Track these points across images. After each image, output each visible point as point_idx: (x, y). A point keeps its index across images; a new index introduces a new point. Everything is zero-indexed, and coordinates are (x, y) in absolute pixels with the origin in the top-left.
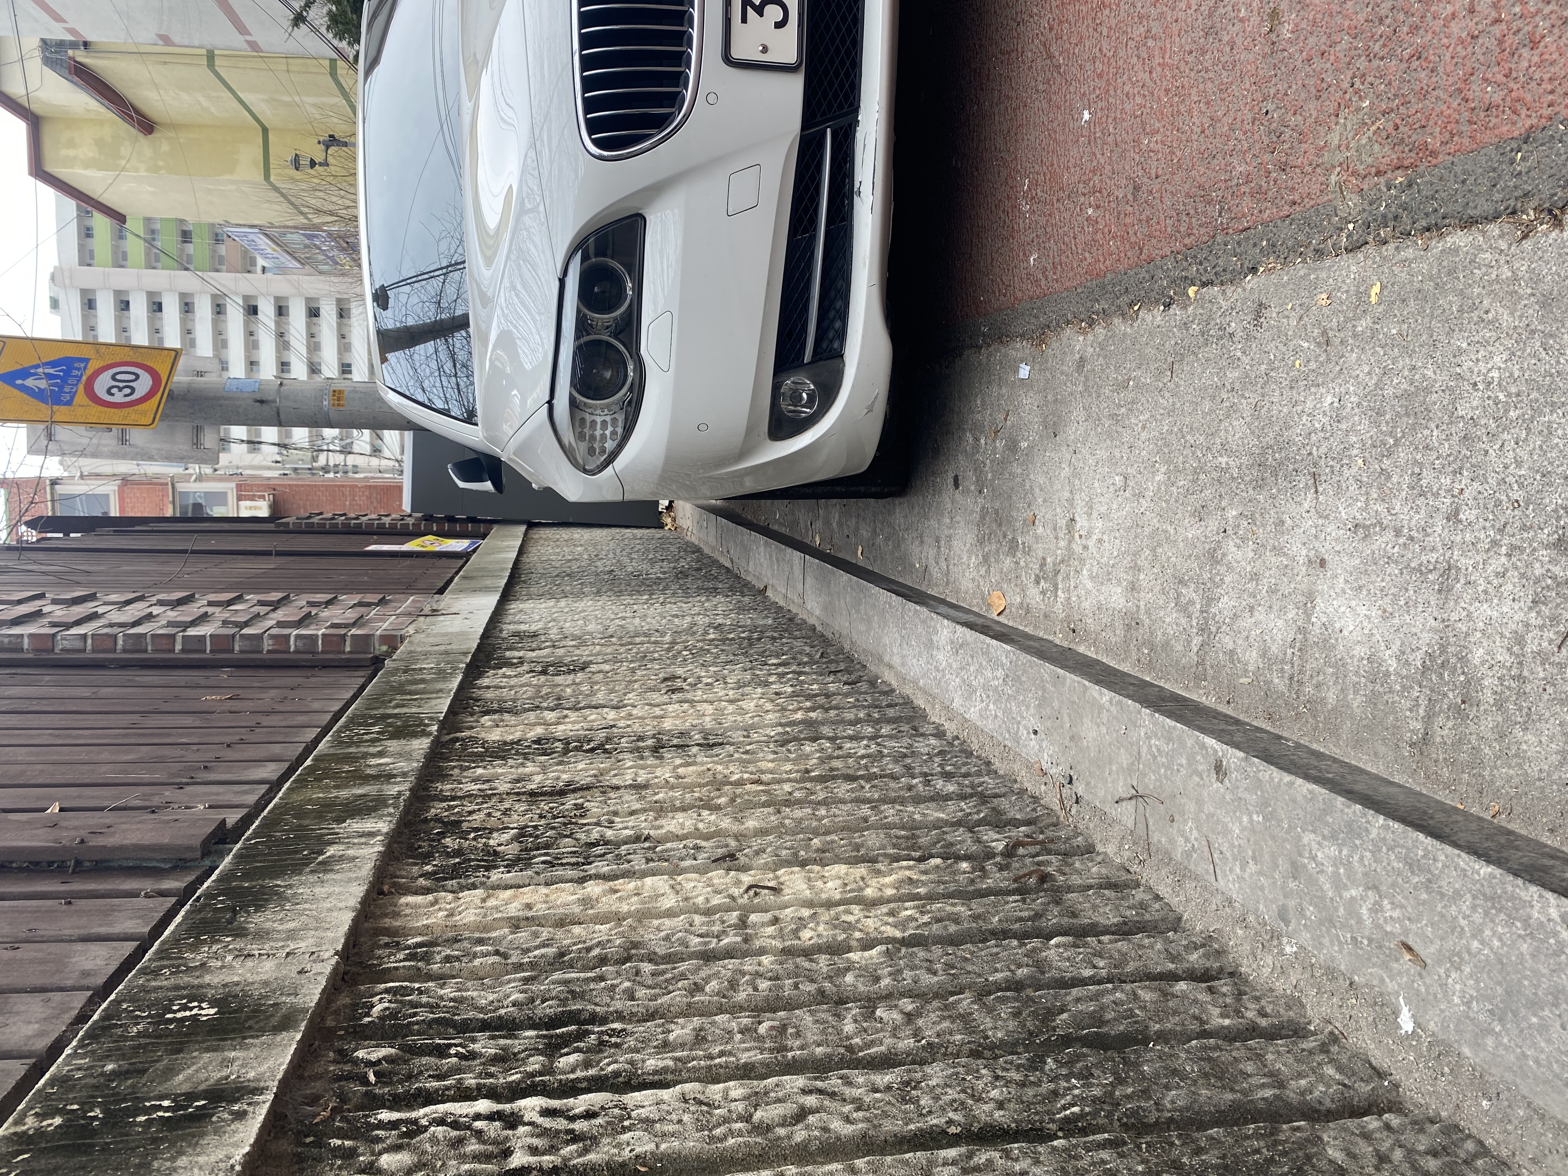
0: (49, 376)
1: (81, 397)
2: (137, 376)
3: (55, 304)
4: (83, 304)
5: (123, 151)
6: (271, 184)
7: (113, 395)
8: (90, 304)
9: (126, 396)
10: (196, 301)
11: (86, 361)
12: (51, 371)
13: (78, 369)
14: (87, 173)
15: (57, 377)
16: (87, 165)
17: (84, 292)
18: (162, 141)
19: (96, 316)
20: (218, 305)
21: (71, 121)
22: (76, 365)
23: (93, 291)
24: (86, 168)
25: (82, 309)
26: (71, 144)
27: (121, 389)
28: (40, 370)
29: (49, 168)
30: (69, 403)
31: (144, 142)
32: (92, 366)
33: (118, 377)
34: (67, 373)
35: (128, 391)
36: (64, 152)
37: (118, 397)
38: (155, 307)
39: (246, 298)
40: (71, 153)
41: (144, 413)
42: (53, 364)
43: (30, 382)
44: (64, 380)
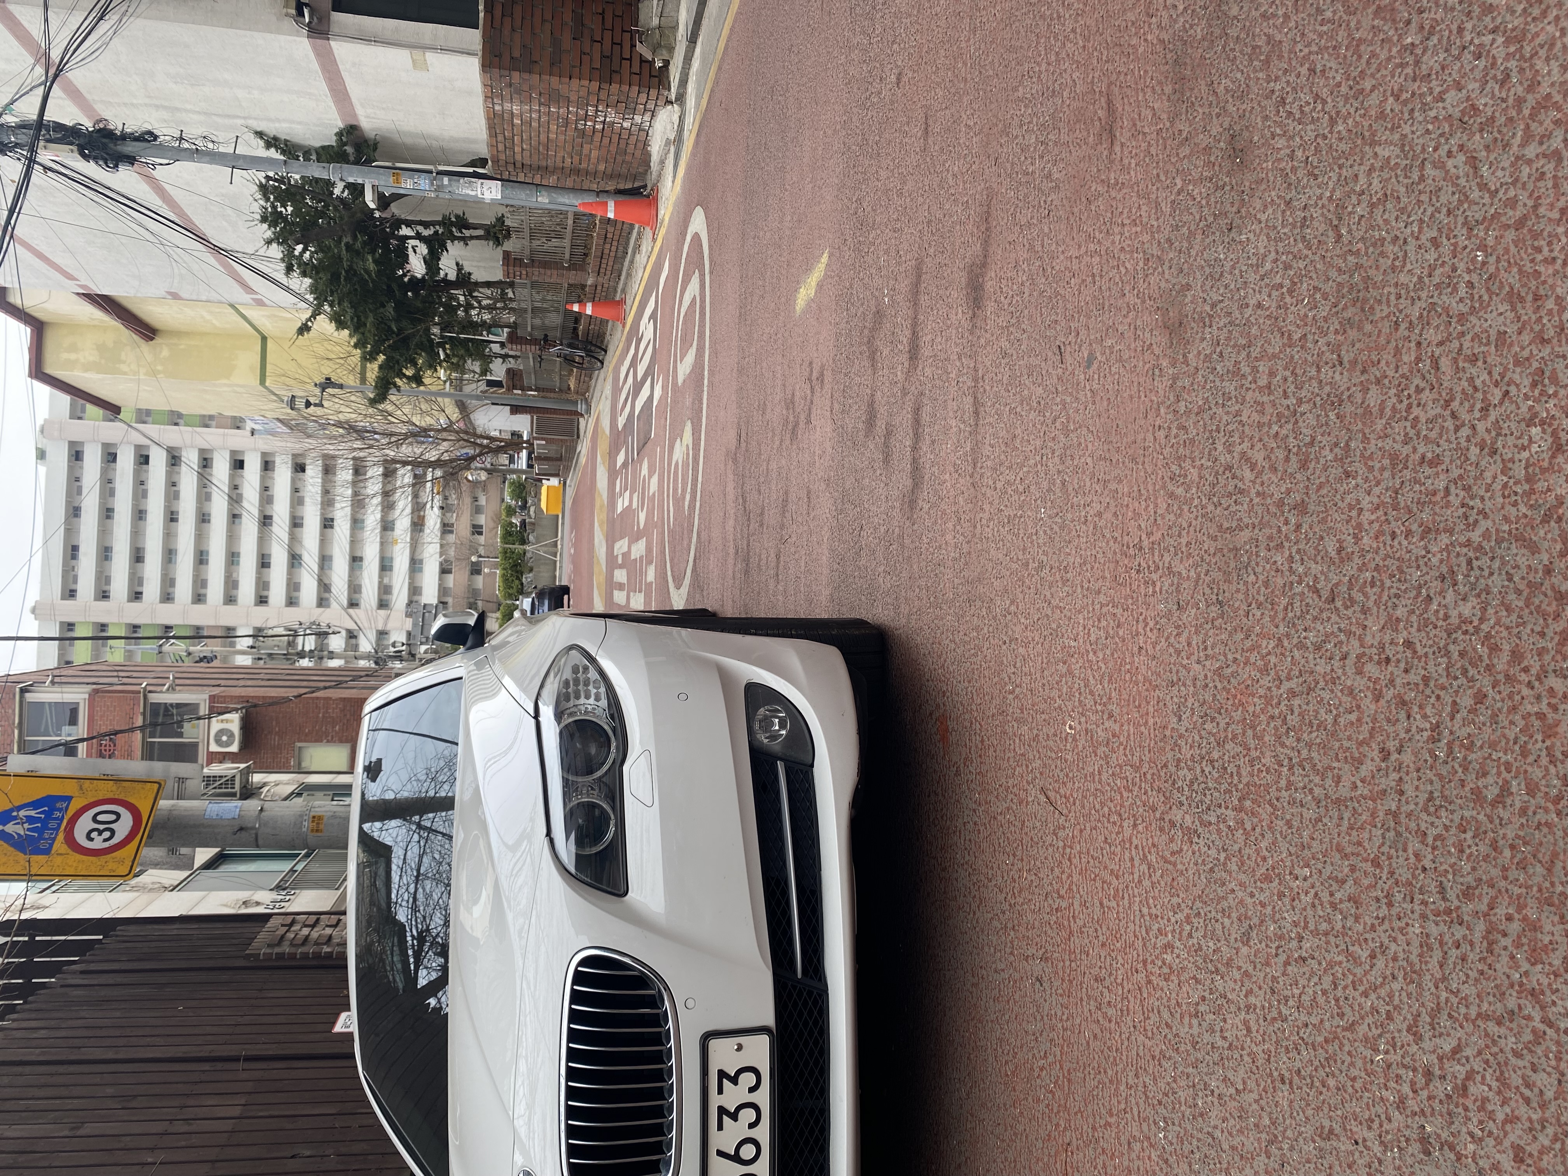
0: (30, 820)
1: (59, 844)
2: (118, 816)
3: (41, 455)
4: (70, 456)
5: (123, 357)
6: (266, 388)
7: (92, 840)
8: (76, 455)
9: (105, 840)
10: (184, 453)
11: (68, 799)
12: (32, 813)
13: (60, 810)
14: (87, 375)
15: (37, 820)
16: (87, 368)
17: (72, 444)
18: (162, 348)
19: (81, 468)
20: (205, 459)
21: (73, 326)
22: (58, 805)
23: (82, 444)
24: (86, 370)
25: (69, 461)
26: (73, 348)
27: (100, 832)
28: (22, 813)
29: (49, 370)
30: (47, 852)
31: (145, 347)
32: (74, 807)
33: (100, 818)
34: (49, 814)
35: (107, 834)
36: (65, 356)
37: (98, 843)
38: (142, 460)
39: (233, 453)
40: (73, 356)
41: (122, 861)
42: (35, 805)
43: (10, 828)
44: (44, 822)
